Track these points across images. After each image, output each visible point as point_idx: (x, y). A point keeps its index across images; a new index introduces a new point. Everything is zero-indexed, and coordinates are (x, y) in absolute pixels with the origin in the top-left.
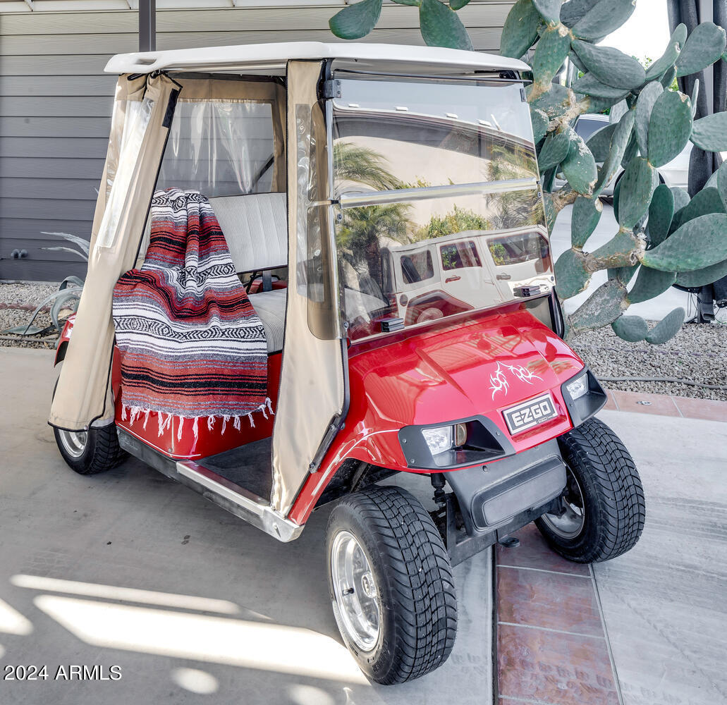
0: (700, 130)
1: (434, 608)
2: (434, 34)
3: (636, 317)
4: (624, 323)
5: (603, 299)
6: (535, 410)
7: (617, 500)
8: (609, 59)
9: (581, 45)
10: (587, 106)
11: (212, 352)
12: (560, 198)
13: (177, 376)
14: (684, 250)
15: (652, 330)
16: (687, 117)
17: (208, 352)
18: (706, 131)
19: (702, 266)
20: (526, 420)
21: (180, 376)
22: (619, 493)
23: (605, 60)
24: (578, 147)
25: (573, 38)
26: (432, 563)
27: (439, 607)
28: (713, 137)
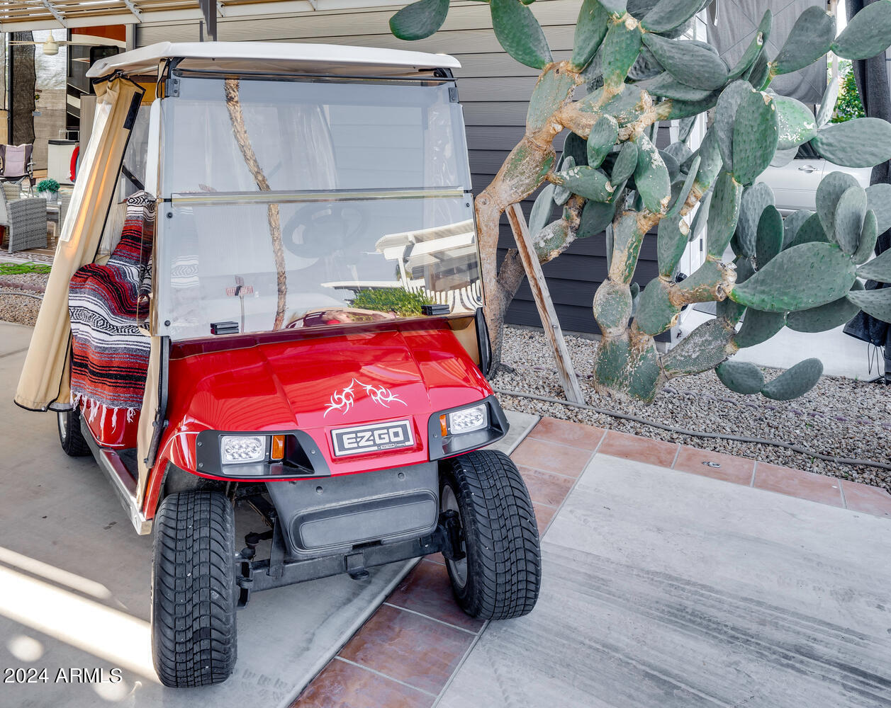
0: (831, 140)
1: (196, 614)
2: (506, 32)
3: (748, 364)
4: (731, 370)
5: (703, 339)
6: (380, 435)
7: (496, 550)
8: (684, 54)
9: (652, 39)
10: (667, 110)
11: (136, 347)
12: (645, 217)
13: (103, 367)
14: (779, 286)
15: (771, 383)
16: (771, 123)
17: (132, 347)
18: (840, 141)
19: (803, 306)
20: (363, 443)
21: (105, 367)
22: (500, 544)
23: (680, 56)
24: (651, 158)
25: (643, 31)
26: (204, 570)
27: (203, 615)
28: (849, 149)
